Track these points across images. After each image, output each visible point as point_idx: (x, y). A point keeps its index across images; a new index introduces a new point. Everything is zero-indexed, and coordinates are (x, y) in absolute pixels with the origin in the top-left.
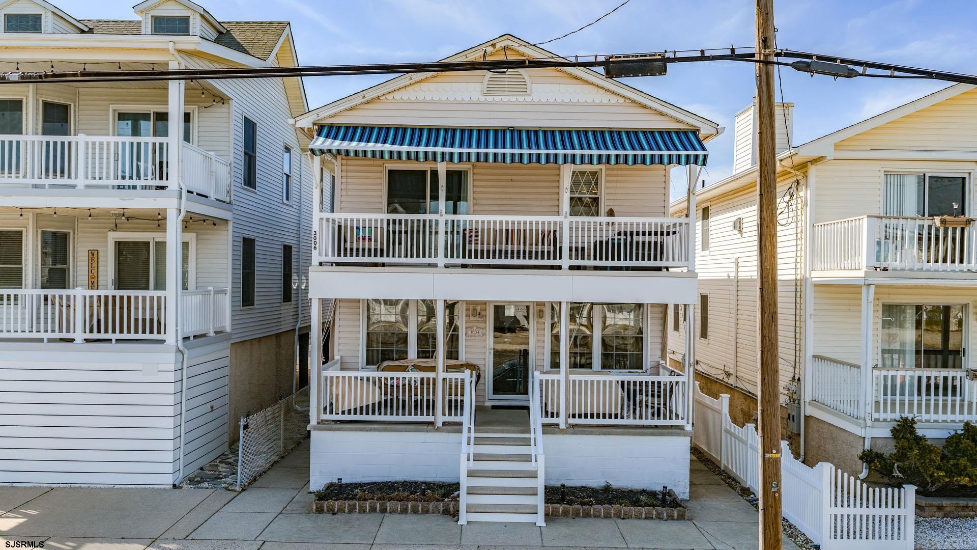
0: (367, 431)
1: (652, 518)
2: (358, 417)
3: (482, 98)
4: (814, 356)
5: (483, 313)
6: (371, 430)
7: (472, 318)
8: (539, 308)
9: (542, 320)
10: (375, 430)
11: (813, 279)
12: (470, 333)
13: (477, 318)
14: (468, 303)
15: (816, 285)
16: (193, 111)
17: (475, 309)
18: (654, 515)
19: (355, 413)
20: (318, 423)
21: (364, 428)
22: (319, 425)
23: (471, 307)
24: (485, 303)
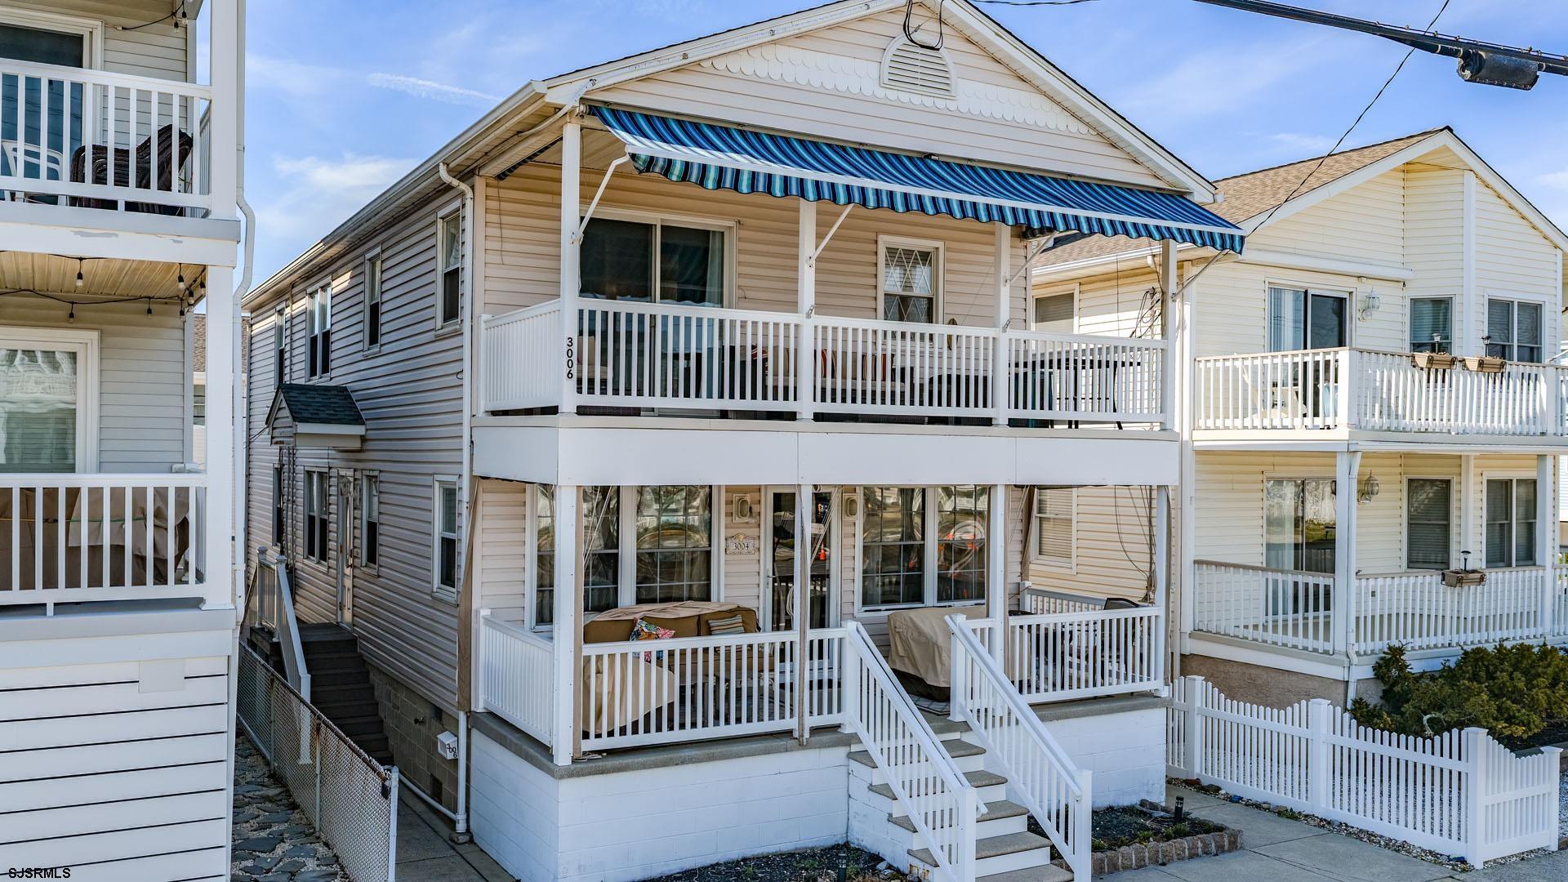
0: (677, 764)
1: (1197, 855)
2: (642, 739)
3: (881, 93)
4: (1195, 562)
5: (755, 508)
6: (683, 762)
7: (737, 520)
8: (846, 496)
9: (851, 519)
10: (692, 761)
11: (1196, 444)
12: (732, 547)
13: (746, 519)
14: (730, 489)
15: (1200, 453)
16: (91, 32)
17: (743, 502)
18: (1200, 850)
19: (635, 731)
20: (575, 761)
21: (671, 759)
22: (575, 766)
23: (736, 497)
24: (758, 489)
